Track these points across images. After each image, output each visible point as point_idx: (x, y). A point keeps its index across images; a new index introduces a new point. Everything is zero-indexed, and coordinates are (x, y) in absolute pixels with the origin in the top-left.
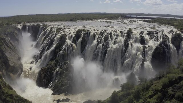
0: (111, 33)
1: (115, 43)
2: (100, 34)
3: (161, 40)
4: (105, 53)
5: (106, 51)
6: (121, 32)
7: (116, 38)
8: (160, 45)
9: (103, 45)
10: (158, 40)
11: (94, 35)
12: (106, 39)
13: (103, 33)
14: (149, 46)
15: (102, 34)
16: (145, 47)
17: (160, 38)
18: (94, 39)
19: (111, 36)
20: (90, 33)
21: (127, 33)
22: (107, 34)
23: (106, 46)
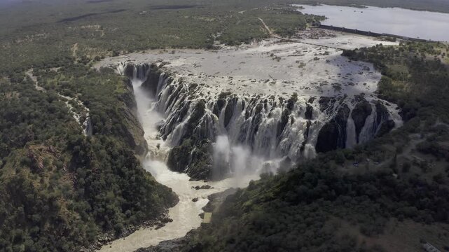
0: (266, 101)
1: (270, 116)
2: (251, 101)
3: (335, 113)
4: (256, 130)
5: (257, 126)
6: (281, 99)
7: (272, 110)
8: (332, 121)
9: (254, 119)
10: (331, 112)
11: (243, 103)
12: (259, 109)
13: (256, 100)
14: (315, 122)
15: (253, 101)
16: (310, 123)
17: (336, 110)
18: (243, 109)
19: (266, 106)
20: (237, 99)
21: (289, 101)
22: (261, 102)
23: (258, 120)
